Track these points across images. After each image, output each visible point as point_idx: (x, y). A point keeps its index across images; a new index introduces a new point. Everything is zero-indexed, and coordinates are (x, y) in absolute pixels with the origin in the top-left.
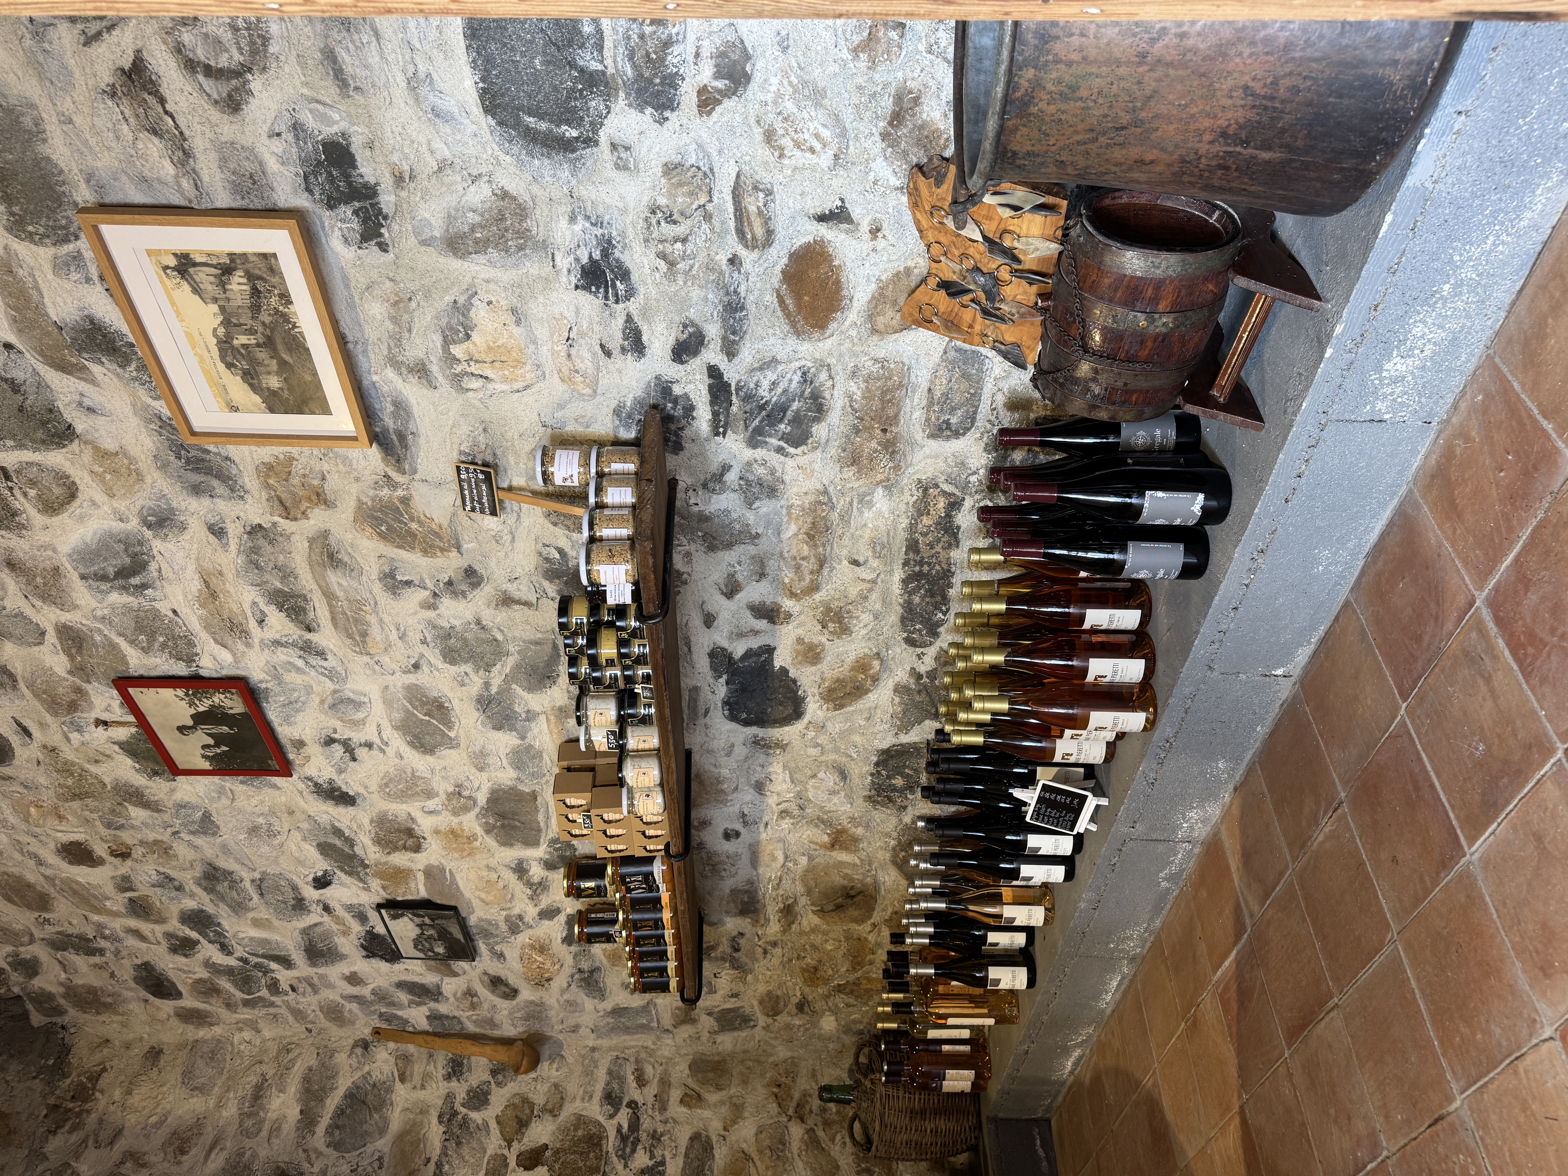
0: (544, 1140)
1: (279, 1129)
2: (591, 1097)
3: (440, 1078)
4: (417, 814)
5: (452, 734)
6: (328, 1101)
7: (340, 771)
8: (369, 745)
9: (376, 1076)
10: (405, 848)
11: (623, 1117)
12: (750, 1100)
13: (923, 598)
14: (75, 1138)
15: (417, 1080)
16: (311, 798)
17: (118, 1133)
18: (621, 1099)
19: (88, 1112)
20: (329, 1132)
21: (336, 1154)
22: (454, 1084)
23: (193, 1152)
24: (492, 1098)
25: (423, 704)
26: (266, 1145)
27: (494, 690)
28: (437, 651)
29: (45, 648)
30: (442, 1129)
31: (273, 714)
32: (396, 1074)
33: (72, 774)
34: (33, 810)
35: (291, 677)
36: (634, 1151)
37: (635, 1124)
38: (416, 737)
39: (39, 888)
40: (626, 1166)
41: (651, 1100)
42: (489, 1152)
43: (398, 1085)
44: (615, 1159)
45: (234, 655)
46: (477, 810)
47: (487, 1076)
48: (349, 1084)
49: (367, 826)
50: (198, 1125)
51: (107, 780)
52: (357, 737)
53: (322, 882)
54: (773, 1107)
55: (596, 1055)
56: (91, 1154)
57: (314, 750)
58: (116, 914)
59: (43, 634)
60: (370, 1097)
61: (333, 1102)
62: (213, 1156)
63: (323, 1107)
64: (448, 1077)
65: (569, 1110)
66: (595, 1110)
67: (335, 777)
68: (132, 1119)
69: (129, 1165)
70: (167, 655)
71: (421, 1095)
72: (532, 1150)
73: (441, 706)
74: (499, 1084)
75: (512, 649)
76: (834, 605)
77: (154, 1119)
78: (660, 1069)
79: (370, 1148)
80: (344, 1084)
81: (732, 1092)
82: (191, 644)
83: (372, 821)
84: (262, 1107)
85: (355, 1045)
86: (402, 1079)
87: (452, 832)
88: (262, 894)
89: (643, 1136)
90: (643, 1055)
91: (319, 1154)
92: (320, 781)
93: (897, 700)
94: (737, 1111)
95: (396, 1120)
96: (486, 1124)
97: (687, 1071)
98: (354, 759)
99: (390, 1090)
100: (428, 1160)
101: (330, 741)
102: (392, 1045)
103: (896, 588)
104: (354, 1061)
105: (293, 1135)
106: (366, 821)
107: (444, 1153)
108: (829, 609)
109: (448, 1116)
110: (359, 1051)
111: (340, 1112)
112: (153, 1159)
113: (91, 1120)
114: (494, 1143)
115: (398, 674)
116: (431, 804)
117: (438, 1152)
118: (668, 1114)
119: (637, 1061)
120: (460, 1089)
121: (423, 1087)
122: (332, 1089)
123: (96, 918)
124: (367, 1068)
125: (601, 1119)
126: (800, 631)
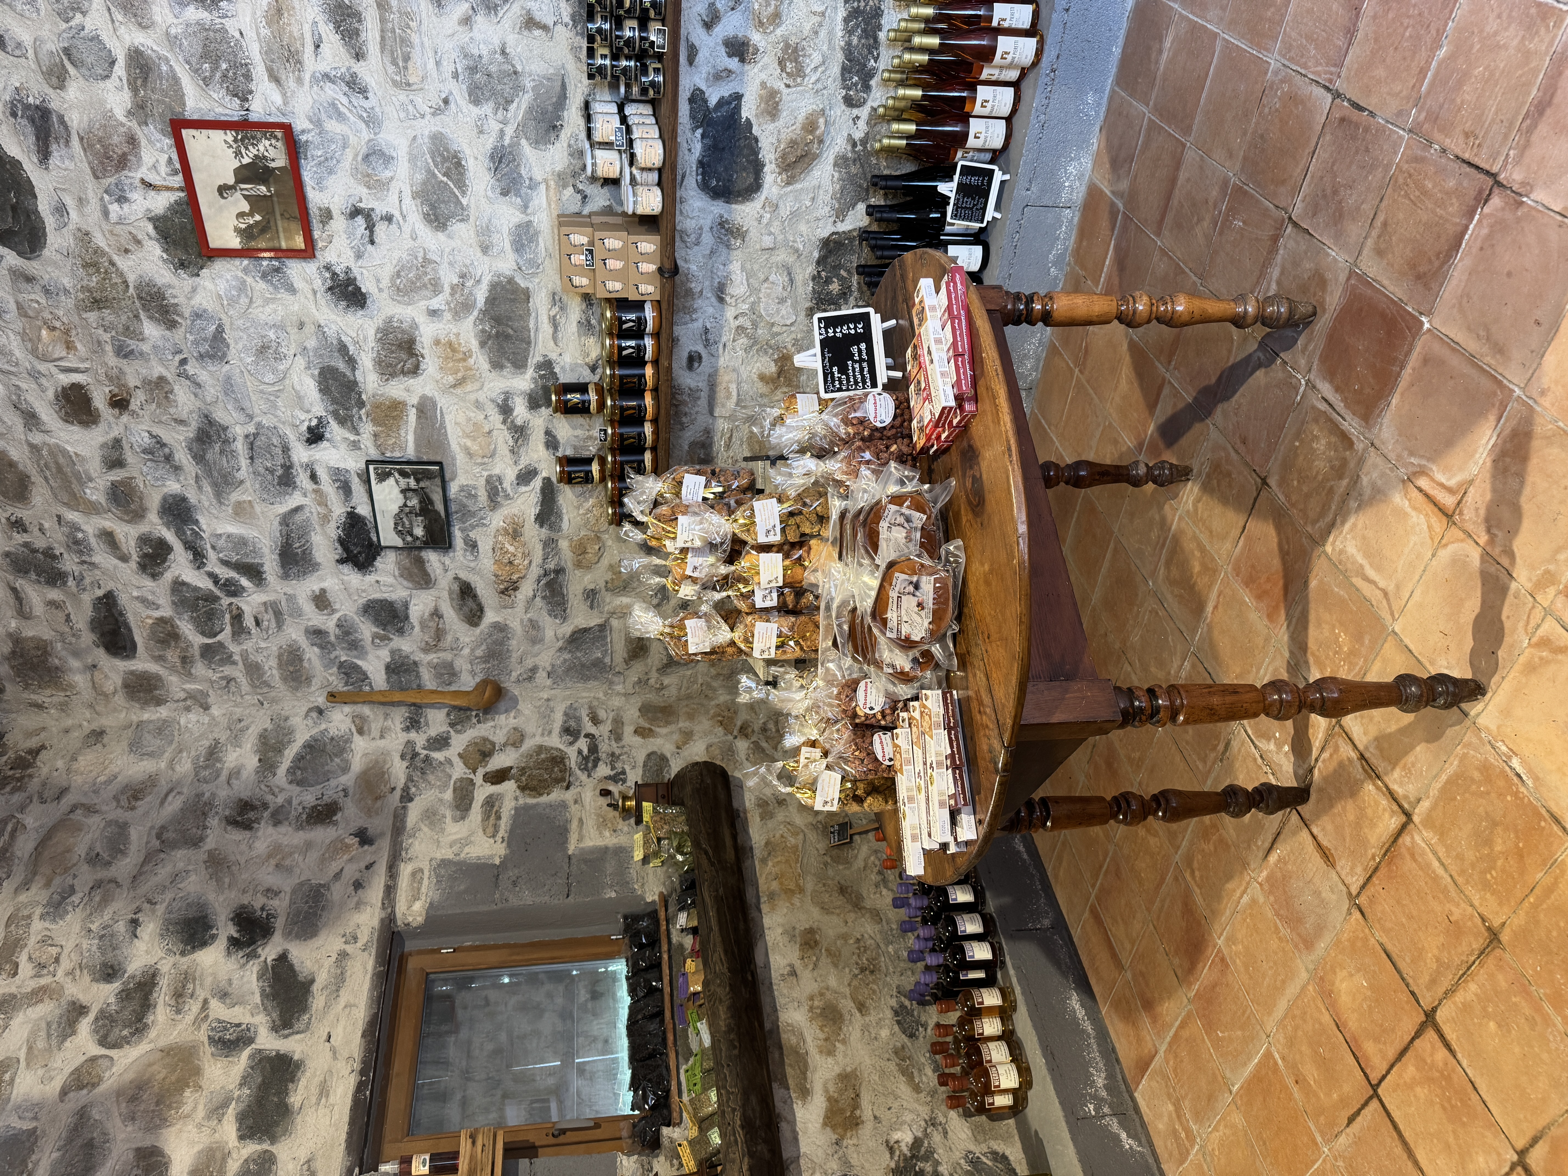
0: (508, 764)
1: (238, 772)
2: (550, 732)
3: (398, 730)
4: (421, 319)
5: (464, 201)
6: (286, 752)
7: (359, 256)
8: (389, 218)
9: (333, 732)
10: (403, 373)
11: (583, 744)
12: (697, 728)
13: (860, 38)
14: (17, 798)
15: (375, 733)
16: (324, 299)
17: (63, 792)
18: (579, 732)
19: (31, 776)
20: (291, 771)
21: (298, 789)
22: (413, 735)
23: (148, 799)
24: (453, 742)
25: (445, 160)
26: (226, 786)
27: (507, 142)
28: (464, 87)
29: (110, 84)
30: (405, 764)
31: (308, 176)
32: (354, 729)
33: (98, 271)
34: (44, 332)
35: (332, 126)
36: (595, 766)
37: (593, 749)
38: (433, 207)
39: (21, 467)
40: (589, 776)
41: (606, 734)
42: (454, 778)
43: (357, 738)
44: (578, 772)
45: (284, 95)
46: (476, 313)
47: (445, 728)
48: (307, 737)
49: (371, 343)
50: (151, 781)
51: (131, 278)
52: (380, 208)
53: (315, 436)
54: (720, 730)
55: (552, 704)
56: (35, 808)
57: (339, 223)
58: (92, 509)
59: (113, 63)
60: (329, 747)
61: (290, 753)
62: (170, 798)
63: (282, 756)
64: (407, 729)
65: (529, 744)
66: (555, 741)
67: (352, 265)
68: (78, 780)
69: (79, 811)
70: (224, 91)
71: (381, 743)
72: (498, 771)
73: (459, 164)
74: (458, 732)
75: (529, 84)
76: (793, 40)
77: (102, 779)
78: (611, 715)
79: (333, 783)
80: (301, 738)
81: (681, 725)
82: (248, 77)
83: (377, 332)
84: (219, 760)
85: (310, 710)
86: (360, 732)
87: (450, 344)
88: (252, 458)
89: (603, 756)
90: (595, 703)
91: (282, 790)
92: (338, 270)
93: (836, 175)
94: (688, 736)
95: (357, 764)
96: (449, 762)
97: (638, 714)
98: (372, 242)
99: (349, 741)
100: (393, 789)
101: (355, 212)
102: (347, 709)
103: (839, 27)
104: (310, 722)
105: (253, 777)
106: (371, 332)
107: (410, 779)
108: (787, 46)
109: (410, 755)
110: (314, 715)
111: (299, 758)
112: (104, 808)
113: (34, 785)
114: (459, 770)
115: (428, 117)
116: (436, 303)
117: (403, 781)
118: (623, 743)
119: (590, 708)
120: (419, 739)
121: (382, 737)
122: (289, 742)
123: (72, 516)
124: (323, 726)
125: (562, 747)
126: (763, 76)
